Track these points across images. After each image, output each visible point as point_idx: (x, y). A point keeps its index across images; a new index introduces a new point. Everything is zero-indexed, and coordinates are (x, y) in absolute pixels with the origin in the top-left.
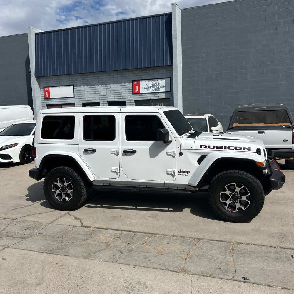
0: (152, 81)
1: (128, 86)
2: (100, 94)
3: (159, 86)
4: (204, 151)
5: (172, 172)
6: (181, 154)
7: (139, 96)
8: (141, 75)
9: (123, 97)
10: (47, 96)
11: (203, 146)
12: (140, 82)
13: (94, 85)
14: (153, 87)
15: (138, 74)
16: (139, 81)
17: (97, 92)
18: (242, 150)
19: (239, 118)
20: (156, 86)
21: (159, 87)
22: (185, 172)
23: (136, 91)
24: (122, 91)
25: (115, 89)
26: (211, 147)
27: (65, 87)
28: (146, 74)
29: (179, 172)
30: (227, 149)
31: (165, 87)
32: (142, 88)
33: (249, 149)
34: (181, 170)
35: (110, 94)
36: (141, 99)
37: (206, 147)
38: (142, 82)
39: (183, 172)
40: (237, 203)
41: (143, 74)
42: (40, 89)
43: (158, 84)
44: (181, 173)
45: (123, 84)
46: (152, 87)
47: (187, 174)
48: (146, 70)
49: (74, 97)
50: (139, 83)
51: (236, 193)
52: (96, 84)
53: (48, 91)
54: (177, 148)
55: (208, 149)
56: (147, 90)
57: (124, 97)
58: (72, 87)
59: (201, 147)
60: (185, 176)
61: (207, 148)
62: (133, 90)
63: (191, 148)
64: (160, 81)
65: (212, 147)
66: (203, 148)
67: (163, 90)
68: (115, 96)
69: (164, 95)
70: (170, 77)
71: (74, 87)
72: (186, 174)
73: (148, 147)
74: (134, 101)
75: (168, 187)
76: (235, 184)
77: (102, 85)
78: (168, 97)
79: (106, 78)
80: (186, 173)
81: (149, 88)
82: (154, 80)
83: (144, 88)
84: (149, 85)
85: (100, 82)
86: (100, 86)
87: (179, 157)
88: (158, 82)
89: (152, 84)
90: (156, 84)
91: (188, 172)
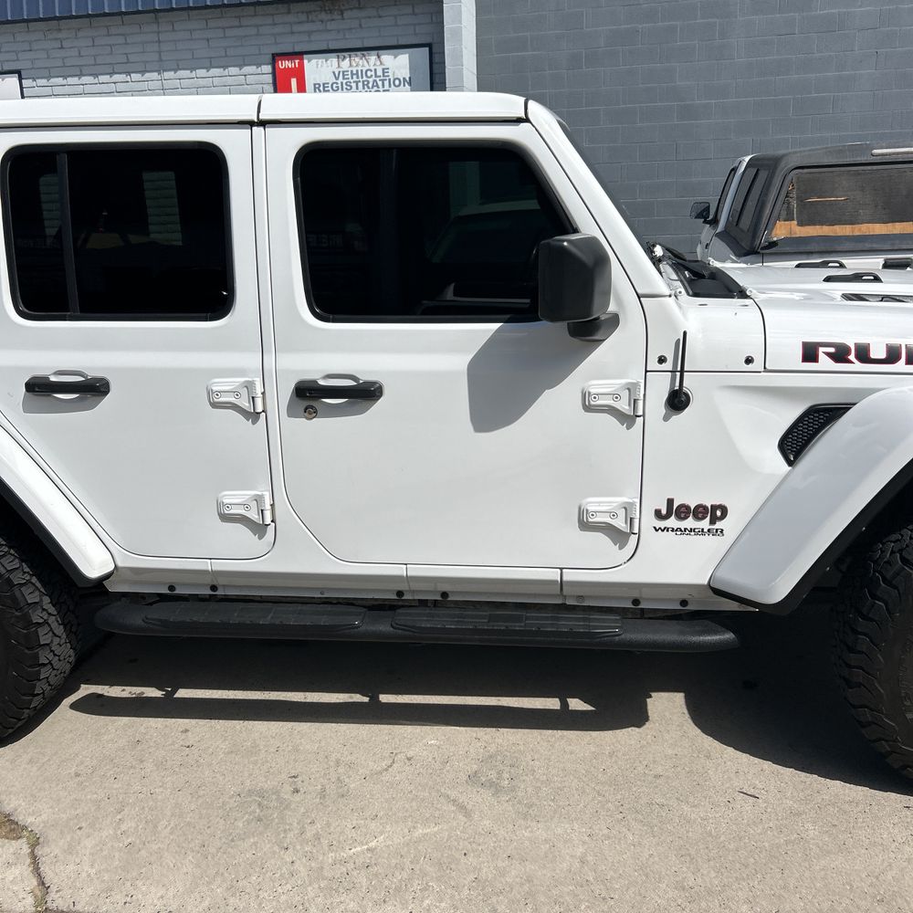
0: (357, 59)
1: (256, 79)
3: (383, 81)
4: (828, 380)
5: (614, 515)
8: (310, 33)
12: (306, 61)
13: (111, 74)
14: (360, 85)
15: (296, 28)
16: (299, 55)
19: (800, 200)
20: (371, 80)
21: (386, 83)
22: (700, 512)
26: (873, 355)
28: (330, 26)
29: (658, 514)
31: (410, 84)
32: (316, 87)
34: (670, 502)
37: (840, 355)
38: (314, 61)
39: (683, 512)
41: (318, 26)
43: (380, 73)
44: (672, 522)
45: (233, 70)
46: (357, 83)
47: (713, 522)
48: (331, 11)
50: (301, 65)
52: (117, 68)
54: (653, 364)
58: (13, 81)
59: (810, 353)
60: (693, 538)
63: (749, 360)
64: (388, 59)
65: (878, 352)
66: (825, 362)
70: (428, 40)
71: (20, 79)
72: (705, 524)
73: (461, 362)
75: (581, 597)
77: (143, 72)
79: (159, 42)
80: (704, 518)
81: (345, 86)
82: (364, 55)
83: (321, 88)
84: (344, 75)
85: (132, 58)
86: (135, 76)
87: (666, 418)
88: (381, 63)
89: (355, 72)
90: (371, 71)
91: (719, 513)
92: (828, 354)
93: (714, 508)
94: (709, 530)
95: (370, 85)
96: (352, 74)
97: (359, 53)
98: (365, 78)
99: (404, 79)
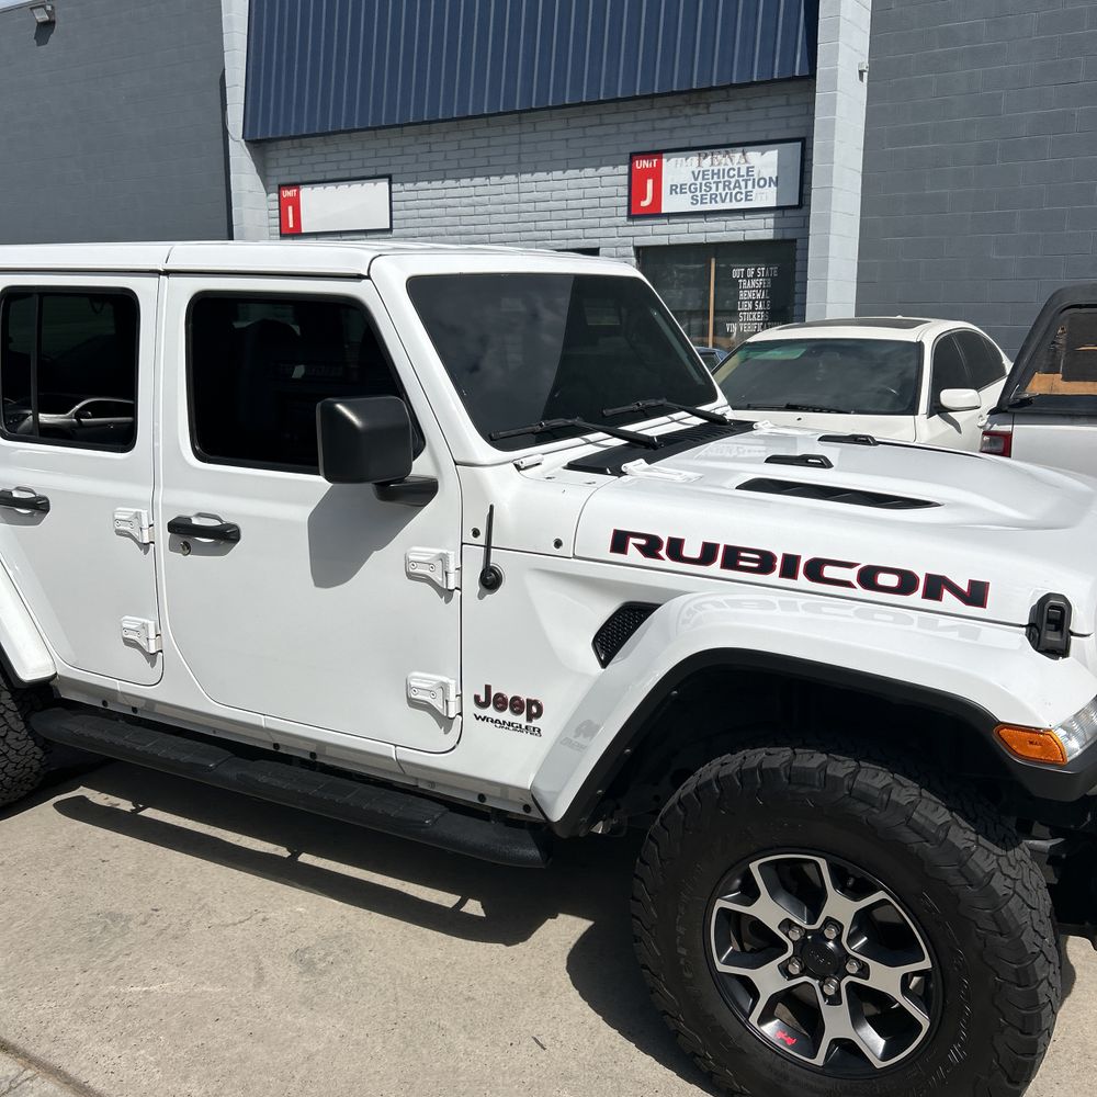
0: (719, 157)
1: (611, 181)
2: (495, 218)
3: (746, 181)
4: (639, 574)
5: (433, 695)
6: (490, 580)
7: (658, 229)
8: (672, 130)
9: (589, 232)
10: (291, 226)
11: (632, 540)
12: (664, 160)
13: (472, 178)
14: (721, 186)
15: (658, 124)
16: (657, 154)
17: (480, 209)
18: (916, 598)
19: (1071, 347)
20: (733, 180)
21: (750, 183)
22: (517, 705)
23: (645, 203)
24: (586, 203)
25: (556, 195)
26: (686, 553)
27: (356, 187)
28: (696, 121)
29: (477, 698)
30: (802, 581)
31: (776, 184)
32: (673, 189)
33: (976, 594)
34: (488, 688)
35: (535, 216)
36: (663, 241)
38: (673, 160)
39: (500, 702)
40: (834, 1000)
41: (682, 122)
42: (268, 193)
43: (743, 172)
44: (490, 712)
45: (589, 171)
46: (717, 183)
47: (529, 719)
48: (697, 105)
49: (390, 230)
50: (660, 165)
51: (831, 933)
52: (478, 171)
53: (296, 202)
54: (469, 538)
55: (668, 563)
56: (695, 200)
57: (591, 231)
58: (383, 185)
60: (510, 733)
61: (663, 553)
62: (629, 196)
63: (558, 544)
64: (754, 156)
65: (692, 550)
66: (634, 554)
67: (767, 197)
68: (554, 224)
69: (771, 222)
70: (802, 135)
71: (390, 184)
72: (522, 719)
74: (631, 251)
75: (433, 784)
76: (823, 863)
77: (501, 175)
78: (789, 235)
79: (520, 143)
80: (519, 713)
81: (704, 188)
82: (727, 153)
83: (678, 190)
84: (704, 175)
85: (493, 161)
86: (495, 180)
87: (481, 596)
88: (746, 161)
89: (716, 171)
90: (734, 169)
91: (534, 709)
92: (638, 546)
93: (531, 703)
94: (526, 727)
95: (732, 186)
96: (713, 174)
97: (722, 150)
98: (726, 178)
99: (771, 178)
